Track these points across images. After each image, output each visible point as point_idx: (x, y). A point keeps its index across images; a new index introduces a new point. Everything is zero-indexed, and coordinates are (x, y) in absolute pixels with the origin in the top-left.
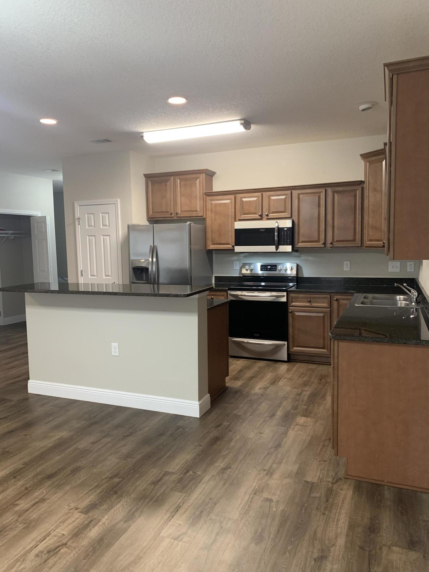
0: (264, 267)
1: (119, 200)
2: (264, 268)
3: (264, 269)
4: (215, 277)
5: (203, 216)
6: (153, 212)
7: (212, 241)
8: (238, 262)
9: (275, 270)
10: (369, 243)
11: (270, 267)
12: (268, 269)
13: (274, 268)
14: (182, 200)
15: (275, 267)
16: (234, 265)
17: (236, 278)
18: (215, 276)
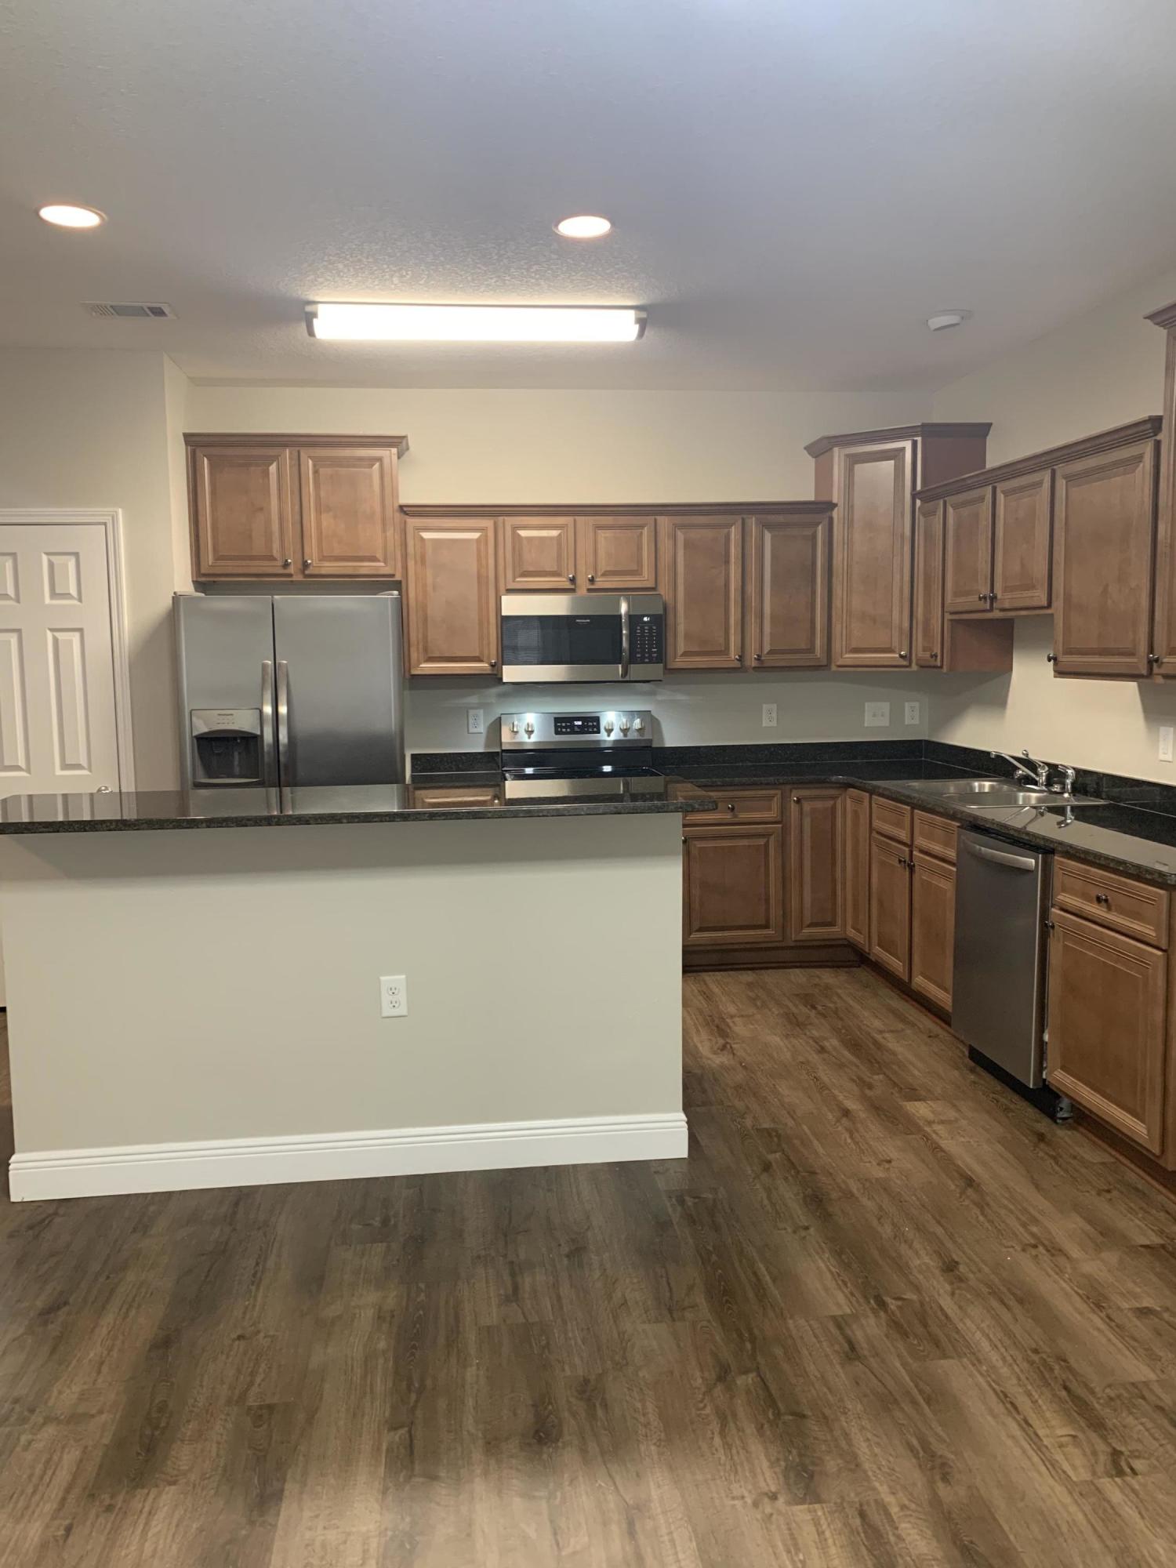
0: (564, 724)
1: (120, 511)
2: (566, 727)
3: (564, 730)
4: (414, 757)
5: (393, 576)
6: (217, 558)
7: (426, 650)
8: (482, 711)
9: (595, 730)
10: (849, 658)
11: (580, 723)
12: (576, 729)
13: (593, 726)
14: (324, 524)
15: (595, 724)
16: (471, 721)
17: (479, 757)
18: (412, 755)
